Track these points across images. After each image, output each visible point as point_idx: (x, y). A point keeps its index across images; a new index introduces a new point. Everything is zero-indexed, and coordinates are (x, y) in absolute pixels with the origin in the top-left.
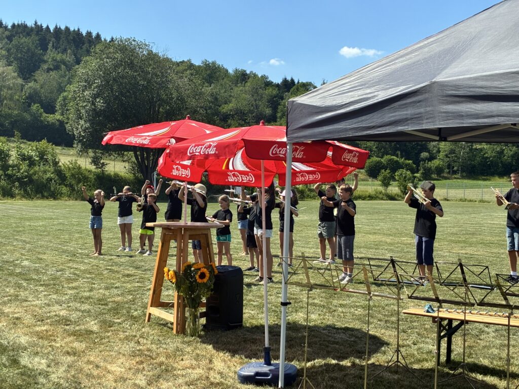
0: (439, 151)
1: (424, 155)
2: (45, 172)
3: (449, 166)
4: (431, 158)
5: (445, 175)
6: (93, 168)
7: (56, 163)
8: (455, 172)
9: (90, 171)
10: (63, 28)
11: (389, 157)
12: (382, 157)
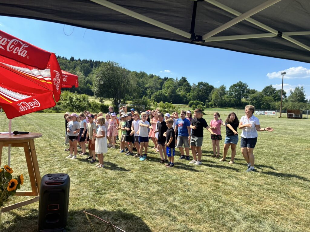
0: (211, 99)
1: (207, 100)
2: (84, 104)
3: (215, 104)
4: (209, 101)
5: (213, 107)
6: (100, 103)
7: (88, 101)
8: (216, 106)
9: (99, 104)
10: (98, 61)
11: (196, 101)
12: (194, 101)
